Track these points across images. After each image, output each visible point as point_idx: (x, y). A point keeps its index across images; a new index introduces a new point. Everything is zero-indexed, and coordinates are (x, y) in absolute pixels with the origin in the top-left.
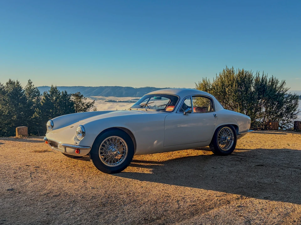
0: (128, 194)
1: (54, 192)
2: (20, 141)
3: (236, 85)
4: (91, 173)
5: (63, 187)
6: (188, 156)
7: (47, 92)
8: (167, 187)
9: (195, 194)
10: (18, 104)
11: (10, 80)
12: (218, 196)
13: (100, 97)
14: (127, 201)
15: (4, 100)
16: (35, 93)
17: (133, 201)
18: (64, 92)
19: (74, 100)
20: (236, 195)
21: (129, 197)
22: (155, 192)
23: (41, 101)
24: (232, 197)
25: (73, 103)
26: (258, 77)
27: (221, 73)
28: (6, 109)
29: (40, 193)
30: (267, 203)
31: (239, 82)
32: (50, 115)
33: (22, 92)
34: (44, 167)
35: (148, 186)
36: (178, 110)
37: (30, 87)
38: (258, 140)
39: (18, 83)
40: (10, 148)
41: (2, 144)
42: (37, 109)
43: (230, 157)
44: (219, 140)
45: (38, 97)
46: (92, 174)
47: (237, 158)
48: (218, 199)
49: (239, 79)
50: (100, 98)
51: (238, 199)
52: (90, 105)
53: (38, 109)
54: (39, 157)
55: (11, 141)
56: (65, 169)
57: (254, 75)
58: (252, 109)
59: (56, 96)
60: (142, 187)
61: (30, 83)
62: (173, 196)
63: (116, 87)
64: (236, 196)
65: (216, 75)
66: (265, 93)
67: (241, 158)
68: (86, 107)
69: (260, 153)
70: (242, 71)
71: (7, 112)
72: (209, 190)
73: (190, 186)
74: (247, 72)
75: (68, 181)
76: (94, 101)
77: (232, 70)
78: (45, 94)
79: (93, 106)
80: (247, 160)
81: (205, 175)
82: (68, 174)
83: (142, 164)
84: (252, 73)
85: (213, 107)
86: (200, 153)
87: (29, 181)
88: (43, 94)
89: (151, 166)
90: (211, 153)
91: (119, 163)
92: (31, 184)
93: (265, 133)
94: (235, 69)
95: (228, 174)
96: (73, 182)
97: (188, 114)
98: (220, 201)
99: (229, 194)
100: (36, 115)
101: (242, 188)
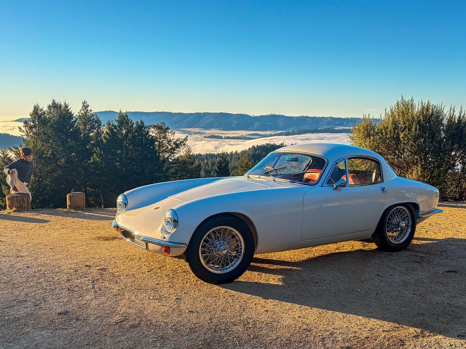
0: (245, 325)
1: (131, 319)
2: (74, 217)
3: (416, 129)
4: (187, 282)
5: (144, 310)
6: (338, 251)
7: (112, 122)
8: (307, 311)
9: (350, 327)
10: (67, 141)
11: (54, 102)
12: (386, 331)
13: (197, 130)
14: (245, 337)
15: (45, 134)
16: (94, 124)
17: (253, 338)
18: (139, 122)
19: (154, 135)
20: (413, 329)
21: (247, 330)
22: (287, 321)
23: (103, 135)
24: (407, 334)
25: (153, 140)
26: (453, 115)
27: (394, 107)
28: (48, 148)
29: (109, 321)
30: (462, 345)
31: (422, 122)
32: (118, 159)
33: (73, 122)
34: (114, 270)
35: (277, 309)
36: (325, 182)
37: (86, 113)
38: (448, 221)
39: (66, 107)
40: (58, 230)
41: (47, 221)
42: (96, 149)
43: (405, 255)
44: (388, 227)
45: (98, 130)
46: (188, 284)
47: (415, 256)
48: (385, 336)
49: (422, 118)
50: (195, 131)
51: (417, 337)
52: (180, 143)
53: (98, 149)
54: (105, 250)
55: (59, 217)
56: (147, 273)
57: (446, 112)
58: (440, 167)
59: (127, 128)
60: (267, 311)
61: (85, 106)
62: (316, 330)
63: (221, 114)
64: (413, 331)
65: (386, 110)
66: (463, 142)
67: (422, 257)
68: (174, 146)
69: (453, 247)
70: (426, 104)
71: (50, 152)
72: (371, 319)
73: (341, 310)
74: (435, 106)
75: (151, 298)
76: (187, 136)
77: (410, 103)
78: (109, 124)
79: (184, 145)
80: (431, 260)
81: (365, 289)
82: (152, 284)
83: (266, 266)
84: (442, 108)
85: (380, 174)
86: (358, 245)
87: (91, 296)
88: (105, 125)
89: (281, 269)
90: (374, 246)
91: (231, 268)
92: (95, 303)
93: (459, 207)
94: (416, 102)
95: (401, 286)
96: (159, 299)
97: (341, 188)
98: (389, 339)
99: (403, 327)
100: (95, 158)
101: (423, 314)
